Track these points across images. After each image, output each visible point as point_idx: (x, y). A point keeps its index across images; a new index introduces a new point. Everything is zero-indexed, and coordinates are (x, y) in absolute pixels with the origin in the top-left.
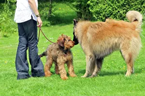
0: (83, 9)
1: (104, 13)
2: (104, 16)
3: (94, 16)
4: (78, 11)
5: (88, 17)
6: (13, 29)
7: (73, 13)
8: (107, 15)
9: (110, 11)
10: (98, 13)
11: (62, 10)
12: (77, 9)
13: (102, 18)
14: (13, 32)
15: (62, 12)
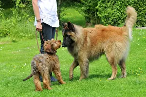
0: (92, 14)
1: (112, 18)
2: (112, 21)
3: (103, 21)
4: (87, 15)
5: (96, 22)
6: (21, 34)
7: (81, 18)
8: (115, 20)
9: (118, 15)
10: (107, 18)
11: (71, 15)
12: (86, 14)
13: (110, 23)
14: (22, 37)
15: (70, 17)
